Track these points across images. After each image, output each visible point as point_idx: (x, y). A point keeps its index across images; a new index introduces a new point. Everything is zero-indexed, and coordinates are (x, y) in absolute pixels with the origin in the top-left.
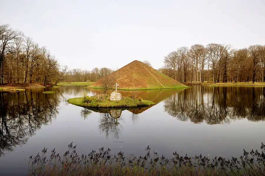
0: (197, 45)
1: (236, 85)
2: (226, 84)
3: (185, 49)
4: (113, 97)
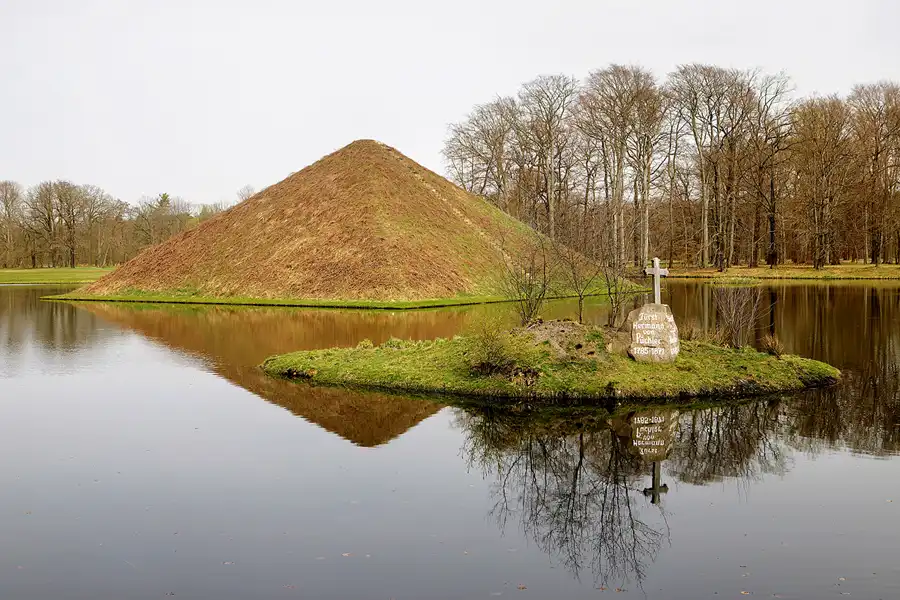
0: (617, 71)
1: (825, 279)
2: (776, 273)
3: (562, 85)
4: (649, 341)
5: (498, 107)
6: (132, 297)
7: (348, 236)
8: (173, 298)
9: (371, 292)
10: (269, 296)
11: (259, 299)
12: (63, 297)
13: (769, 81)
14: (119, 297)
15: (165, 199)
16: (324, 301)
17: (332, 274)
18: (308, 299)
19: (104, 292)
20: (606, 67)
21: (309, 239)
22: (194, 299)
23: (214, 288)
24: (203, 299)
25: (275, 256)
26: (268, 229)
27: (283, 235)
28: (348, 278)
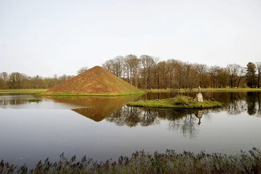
4: (200, 99)
5: (110, 61)
6: (55, 94)
7: (99, 83)
8: (64, 94)
9: (106, 93)
10: (86, 94)
11: (83, 94)
12: (39, 94)
13: (156, 58)
14: (53, 94)
15: (38, 76)
16: (97, 95)
17: (98, 90)
18: (94, 94)
19: (49, 94)
20: (129, 55)
21: (91, 84)
22: (69, 95)
23: (73, 93)
24: (71, 95)
25: (85, 87)
26: (82, 82)
27: (85, 83)
28: (101, 91)
